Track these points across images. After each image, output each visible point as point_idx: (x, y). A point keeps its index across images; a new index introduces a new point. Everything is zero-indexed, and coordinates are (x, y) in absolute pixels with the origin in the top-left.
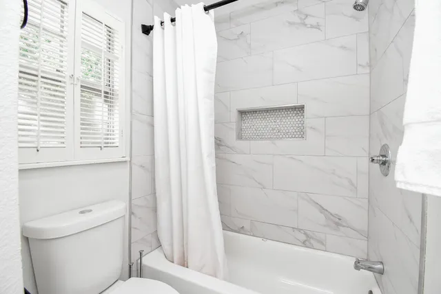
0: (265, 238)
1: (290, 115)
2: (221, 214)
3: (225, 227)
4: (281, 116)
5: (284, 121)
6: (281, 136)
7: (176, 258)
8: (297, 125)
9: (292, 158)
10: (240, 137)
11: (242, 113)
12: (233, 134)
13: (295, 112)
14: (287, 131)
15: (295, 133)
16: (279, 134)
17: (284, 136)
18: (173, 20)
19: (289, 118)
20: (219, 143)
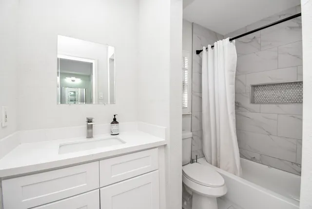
0: (270, 166)
1: (293, 87)
2: (239, 148)
3: (242, 155)
4: (285, 88)
5: (288, 91)
6: (285, 102)
7: (213, 162)
8: (298, 94)
9: (292, 116)
10: (253, 102)
11: (255, 87)
12: (248, 100)
13: (297, 85)
14: (290, 98)
15: (297, 100)
16: (284, 100)
17: (288, 102)
18: (212, 47)
19: (292, 89)
20: (237, 105)
